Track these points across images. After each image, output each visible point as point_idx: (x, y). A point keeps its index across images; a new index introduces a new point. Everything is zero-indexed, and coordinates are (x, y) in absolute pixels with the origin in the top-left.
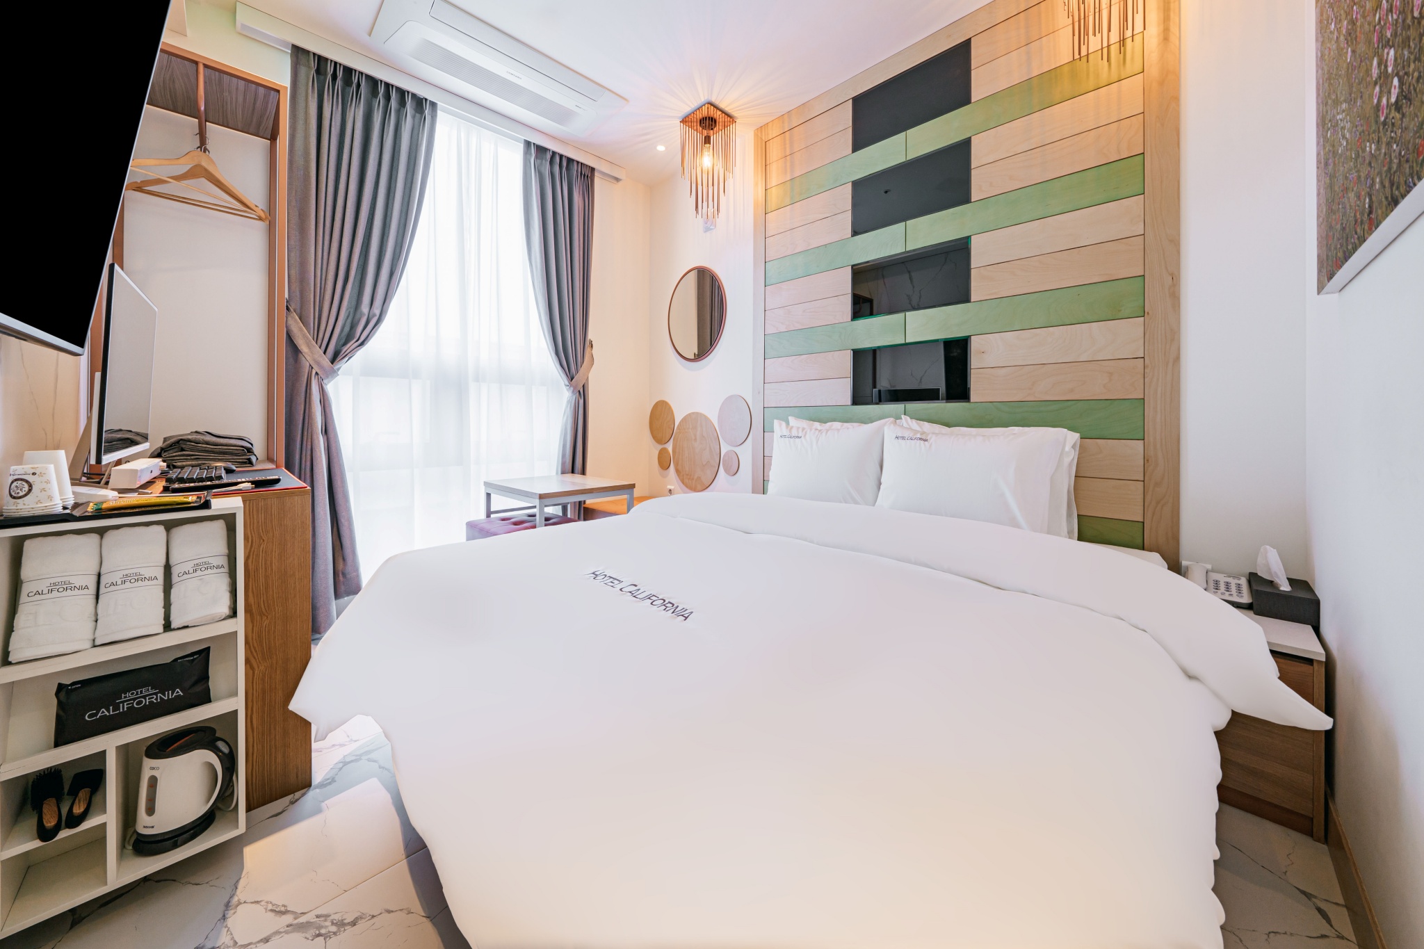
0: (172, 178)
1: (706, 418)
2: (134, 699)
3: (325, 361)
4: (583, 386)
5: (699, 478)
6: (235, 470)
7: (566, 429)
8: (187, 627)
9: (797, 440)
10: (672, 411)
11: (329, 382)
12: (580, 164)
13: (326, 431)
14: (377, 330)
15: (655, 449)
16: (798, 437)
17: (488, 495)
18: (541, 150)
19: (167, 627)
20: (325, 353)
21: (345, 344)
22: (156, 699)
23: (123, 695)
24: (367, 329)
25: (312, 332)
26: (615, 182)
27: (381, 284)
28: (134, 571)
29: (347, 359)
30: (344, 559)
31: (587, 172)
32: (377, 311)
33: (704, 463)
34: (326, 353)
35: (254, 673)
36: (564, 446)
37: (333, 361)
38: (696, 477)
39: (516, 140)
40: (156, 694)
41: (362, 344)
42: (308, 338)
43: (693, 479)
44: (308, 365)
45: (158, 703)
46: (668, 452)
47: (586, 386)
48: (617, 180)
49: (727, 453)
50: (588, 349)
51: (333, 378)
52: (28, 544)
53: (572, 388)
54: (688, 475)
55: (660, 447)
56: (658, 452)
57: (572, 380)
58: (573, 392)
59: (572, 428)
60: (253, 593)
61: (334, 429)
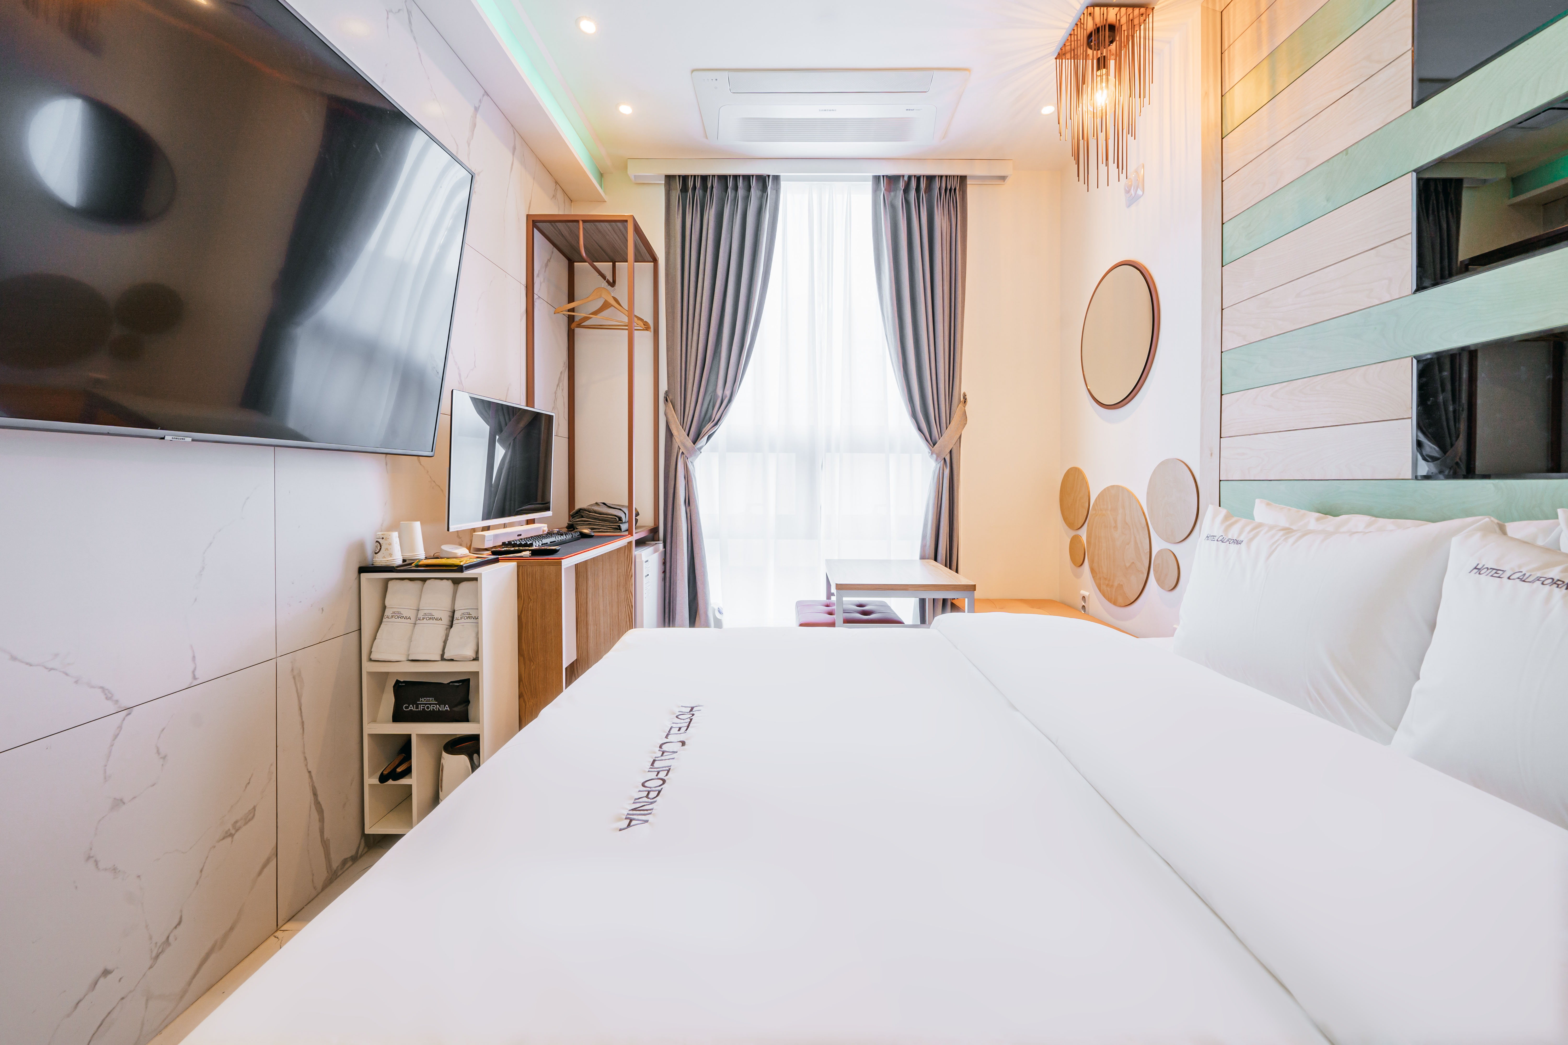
0: (592, 314)
1: (1131, 495)
2: (426, 704)
3: (689, 443)
4: (951, 451)
5: (1120, 586)
6: (593, 536)
7: (928, 505)
8: (452, 660)
9: (1233, 546)
10: (1087, 483)
11: (689, 460)
12: (944, 179)
13: (688, 502)
15: (1065, 536)
16: (1238, 542)
18: (892, 180)
19: (443, 659)
20: (688, 435)
21: (705, 425)
22: (436, 708)
23: (421, 699)
24: (721, 410)
25: (680, 420)
26: (1001, 182)
27: (732, 366)
28: (430, 611)
29: (706, 438)
31: (956, 184)
32: (728, 393)
33: (1128, 565)
34: (690, 435)
35: (526, 706)
37: (693, 444)
38: (1116, 584)
39: (864, 179)
40: (436, 704)
41: (717, 424)
42: (677, 422)
43: (1112, 586)
44: (677, 446)
45: (437, 711)
46: (1080, 542)
47: (954, 452)
48: (1003, 178)
49: (1160, 552)
50: (957, 405)
51: (696, 455)
52: (390, 584)
53: (935, 456)
54: (1106, 579)
55: (1073, 533)
56: (1070, 540)
57: (934, 445)
58: (937, 460)
60: (525, 641)
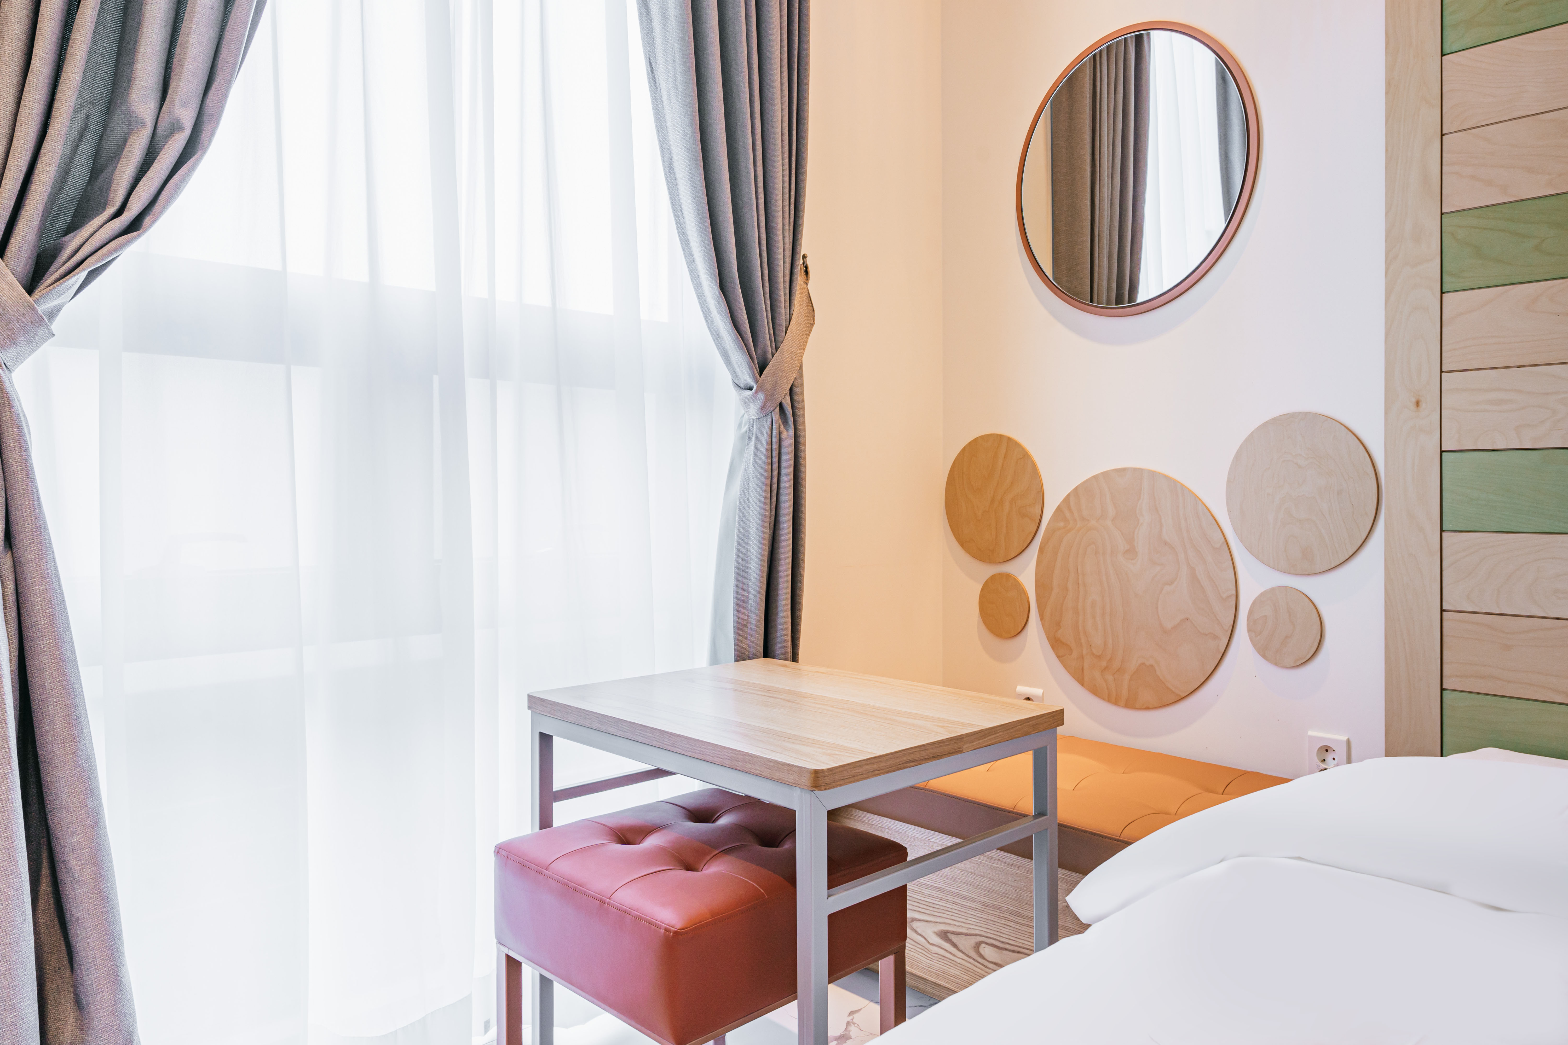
4: (791, 390)
5: (1146, 667)
7: (743, 520)
11: (18, 360)
14: (184, 180)
15: (962, 576)
17: (545, 740)
21: (73, 227)
24: (150, 174)
27: (197, 18)
29: (80, 276)
30: (79, 1004)
36: (741, 573)
37: (31, 285)
38: (1132, 664)
41: (135, 226)
43: (1121, 669)
46: (1017, 586)
47: (797, 389)
49: (1265, 596)
50: (799, 279)
51: (33, 344)
53: (762, 398)
54: (1099, 657)
55: (989, 571)
56: (979, 587)
57: (764, 371)
58: (762, 405)
59: (763, 518)
61: (40, 528)
